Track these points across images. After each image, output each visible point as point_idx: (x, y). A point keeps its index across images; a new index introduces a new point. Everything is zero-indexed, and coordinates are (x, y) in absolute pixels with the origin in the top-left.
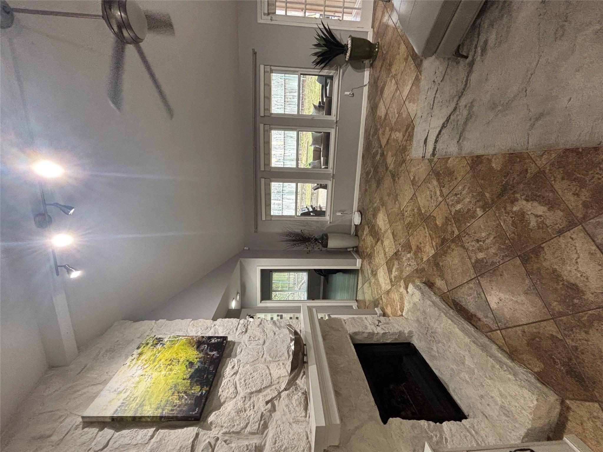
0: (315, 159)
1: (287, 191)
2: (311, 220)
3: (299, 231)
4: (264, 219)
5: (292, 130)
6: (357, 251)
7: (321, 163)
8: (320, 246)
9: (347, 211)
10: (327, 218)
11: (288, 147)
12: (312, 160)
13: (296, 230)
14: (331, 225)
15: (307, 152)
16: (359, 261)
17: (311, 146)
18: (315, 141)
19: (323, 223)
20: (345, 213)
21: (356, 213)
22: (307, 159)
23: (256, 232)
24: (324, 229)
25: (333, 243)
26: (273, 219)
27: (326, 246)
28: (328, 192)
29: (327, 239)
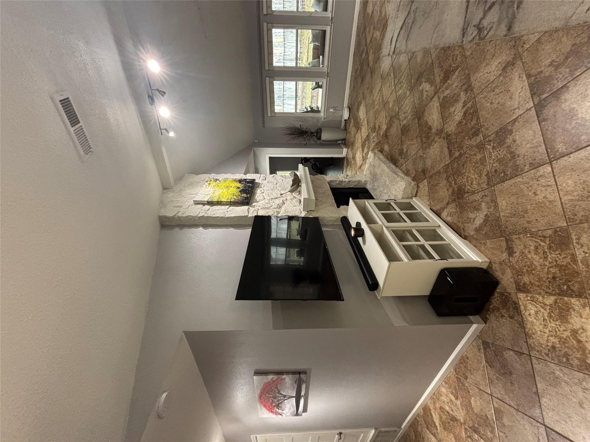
0: (314, 58)
1: (287, 96)
2: (308, 116)
3: (299, 126)
4: (269, 115)
5: (292, 28)
6: (344, 142)
7: (320, 63)
8: (316, 139)
9: (338, 108)
10: (322, 114)
11: (289, 44)
12: (311, 59)
13: (296, 126)
14: (325, 120)
15: (308, 50)
16: (345, 150)
17: (311, 43)
18: (315, 38)
19: (318, 119)
20: (337, 109)
21: (346, 109)
22: (308, 57)
23: (263, 126)
24: (319, 125)
25: (325, 136)
26: (277, 115)
27: (319, 138)
28: (323, 91)
29: (321, 132)
